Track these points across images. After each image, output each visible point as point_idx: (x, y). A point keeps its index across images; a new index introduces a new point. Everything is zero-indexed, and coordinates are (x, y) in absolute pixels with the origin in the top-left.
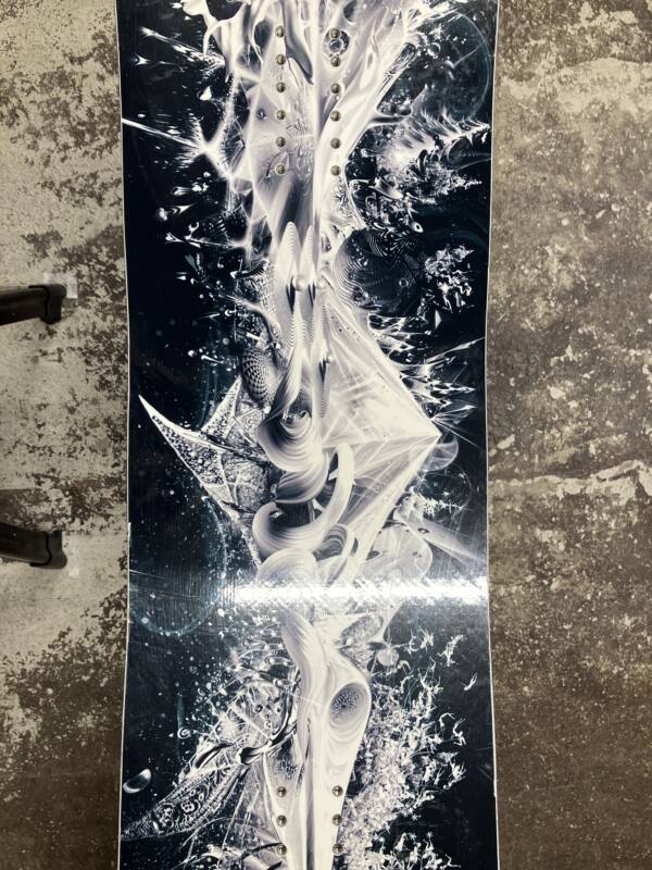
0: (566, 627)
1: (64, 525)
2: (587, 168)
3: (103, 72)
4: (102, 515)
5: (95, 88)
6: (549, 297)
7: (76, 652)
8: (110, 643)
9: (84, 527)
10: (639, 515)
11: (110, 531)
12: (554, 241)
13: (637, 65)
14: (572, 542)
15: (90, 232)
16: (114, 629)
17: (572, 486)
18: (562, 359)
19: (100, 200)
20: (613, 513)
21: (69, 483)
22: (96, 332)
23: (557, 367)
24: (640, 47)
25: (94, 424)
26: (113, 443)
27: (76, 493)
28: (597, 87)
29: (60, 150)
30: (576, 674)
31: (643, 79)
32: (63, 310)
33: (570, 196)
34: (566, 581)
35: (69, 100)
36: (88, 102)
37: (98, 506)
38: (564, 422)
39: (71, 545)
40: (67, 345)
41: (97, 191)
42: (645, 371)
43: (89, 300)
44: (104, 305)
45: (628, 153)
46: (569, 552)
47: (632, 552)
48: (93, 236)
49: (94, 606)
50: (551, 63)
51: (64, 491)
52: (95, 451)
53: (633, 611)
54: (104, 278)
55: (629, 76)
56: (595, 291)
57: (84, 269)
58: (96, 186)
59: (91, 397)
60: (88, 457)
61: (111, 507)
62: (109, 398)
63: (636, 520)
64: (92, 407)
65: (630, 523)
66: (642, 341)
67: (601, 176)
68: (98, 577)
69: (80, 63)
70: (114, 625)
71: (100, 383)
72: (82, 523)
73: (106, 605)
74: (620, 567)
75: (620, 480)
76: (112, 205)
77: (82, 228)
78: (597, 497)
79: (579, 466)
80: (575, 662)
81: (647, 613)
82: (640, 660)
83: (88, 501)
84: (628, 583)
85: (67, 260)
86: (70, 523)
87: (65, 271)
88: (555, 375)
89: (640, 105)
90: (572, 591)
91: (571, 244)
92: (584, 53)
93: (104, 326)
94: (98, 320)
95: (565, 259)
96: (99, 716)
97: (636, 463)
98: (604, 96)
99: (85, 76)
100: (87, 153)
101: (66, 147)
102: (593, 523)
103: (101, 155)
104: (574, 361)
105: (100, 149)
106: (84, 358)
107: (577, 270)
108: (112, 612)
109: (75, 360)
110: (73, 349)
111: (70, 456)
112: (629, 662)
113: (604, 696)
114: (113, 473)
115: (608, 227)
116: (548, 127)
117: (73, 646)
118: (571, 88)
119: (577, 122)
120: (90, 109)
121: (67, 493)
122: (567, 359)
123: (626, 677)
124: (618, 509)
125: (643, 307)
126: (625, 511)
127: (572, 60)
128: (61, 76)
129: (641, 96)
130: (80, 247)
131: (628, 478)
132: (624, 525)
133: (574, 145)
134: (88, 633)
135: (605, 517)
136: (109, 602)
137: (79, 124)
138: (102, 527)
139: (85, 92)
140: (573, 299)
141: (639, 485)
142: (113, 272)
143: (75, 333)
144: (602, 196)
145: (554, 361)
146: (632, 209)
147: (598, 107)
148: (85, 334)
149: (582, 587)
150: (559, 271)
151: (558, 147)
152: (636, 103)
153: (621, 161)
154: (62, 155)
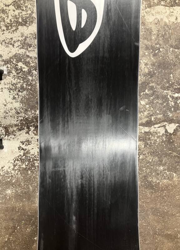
0: (144, 169)
1: (3, 137)
2: (153, 38)
3: (14, 9)
4: (13, 135)
5: (12, 14)
6: (141, 75)
7: (6, 173)
8: (15, 170)
9: (8, 138)
10: (166, 138)
11: (16, 139)
12: (143, 59)
13: (169, 8)
14: (146, 145)
15: (11, 55)
16: (16, 166)
17: (147, 129)
18: (145, 93)
19: (13, 46)
20: (158, 137)
21: (4, 126)
22: (12, 83)
23: (143, 96)
24: (170, 2)
25: (11, 109)
26: (16, 115)
27: (6, 128)
28: (157, 14)
29: (2, 31)
30: (146, 182)
31: (170, 12)
32: (3, 77)
33: (148, 46)
34: (144, 156)
35: (5, 17)
36: (10, 17)
37: (12, 132)
38: (145, 111)
39: (5, 143)
40: (4, 87)
41: (13, 43)
42: (169, 97)
43: (10, 74)
44: (14, 76)
45: (165, 34)
46: (145, 148)
47: (164, 148)
48: (11, 56)
49: (11, 160)
50: (143, 7)
51: (3, 128)
52: (12, 117)
53: (163, 165)
54: (15, 68)
55: (166, 11)
56: (155, 74)
57: (9, 66)
58: (12, 42)
59: (11, 102)
60: (9, 118)
61: (16, 133)
62: (16, 102)
63: (165, 139)
64: (11, 104)
65: (163, 140)
66: (168, 88)
67: (157, 40)
68: (12, 152)
69: (8, 7)
70: (16, 165)
71: (13, 98)
72: (8, 137)
73: (15, 160)
74: (160, 152)
75: (161, 128)
76: (17, 47)
77: (8, 54)
78: (154, 133)
79: (149, 124)
80: (146, 179)
81: (167, 166)
82: (165, 179)
83: (10, 131)
84: (162, 157)
85: (4, 63)
86: (5, 137)
87: (3, 66)
88: (142, 98)
89: (169, 20)
90: (146, 159)
91: (148, 60)
92: (153, 4)
93: (14, 82)
94: (13, 80)
95: (146, 64)
96: (12, 190)
97: (165, 123)
98: (159, 17)
99: (9, 10)
100: (9, 32)
101: (4, 30)
102: (152, 140)
103: (13, 32)
104: (148, 94)
105: (13, 31)
106: (9, 91)
107: (150, 67)
108: (16, 162)
109: (6, 91)
110: (6, 88)
111: (5, 118)
112: (162, 179)
113: (154, 189)
114: (16, 123)
115: (159, 55)
116: (142, 26)
117: (5, 171)
118: (149, 15)
119: (151, 25)
120: (10, 19)
121: (4, 128)
122: (146, 93)
123: (161, 183)
124: (160, 136)
125: (169, 78)
126: (162, 137)
127: (150, 6)
128: (3, 10)
129: (170, 17)
130: (8, 59)
131: (163, 127)
132: (161, 141)
133: (149, 31)
134: (9, 167)
135: (156, 138)
136: (16, 159)
137: (7, 24)
138: (13, 138)
139: (9, 15)
140: (148, 76)
141: (166, 129)
142: (17, 66)
143: (6, 84)
144: (157, 46)
145: (142, 93)
146: (166, 50)
147: (157, 20)
148: (9, 84)
149: (149, 158)
150: (144, 68)
151: (145, 31)
152: (168, 19)
153: (163, 36)
154: (3, 32)
